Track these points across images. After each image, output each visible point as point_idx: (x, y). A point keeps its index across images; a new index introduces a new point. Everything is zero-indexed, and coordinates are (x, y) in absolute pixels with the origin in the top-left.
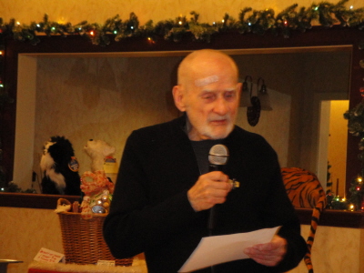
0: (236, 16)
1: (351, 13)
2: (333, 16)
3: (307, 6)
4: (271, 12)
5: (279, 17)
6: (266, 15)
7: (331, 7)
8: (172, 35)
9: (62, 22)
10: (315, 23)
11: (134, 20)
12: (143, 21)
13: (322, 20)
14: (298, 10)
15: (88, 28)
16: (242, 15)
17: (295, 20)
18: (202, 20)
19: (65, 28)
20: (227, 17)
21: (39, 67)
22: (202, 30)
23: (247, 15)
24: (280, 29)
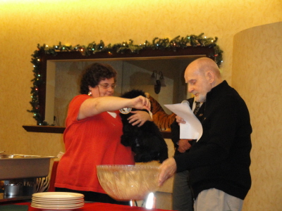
0: (151, 41)
1: (205, 40)
2: (197, 41)
3: (185, 37)
4: (167, 39)
5: (172, 42)
6: (165, 41)
7: (196, 38)
8: (121, 50)
9: (68, 45)
10: (189, 44)
11: (102, 44)
12: (106, 44)
13: (192, 43)
14: (180, 38)
15: (80, 48)
16: (154, 41)
17: (179, 43)
18: (135, 43)
19: (69, 48)
20: (146, 42)
21: (57, 66)
22: (135, 48)
23: (156, 41)
24: (172, 47)
